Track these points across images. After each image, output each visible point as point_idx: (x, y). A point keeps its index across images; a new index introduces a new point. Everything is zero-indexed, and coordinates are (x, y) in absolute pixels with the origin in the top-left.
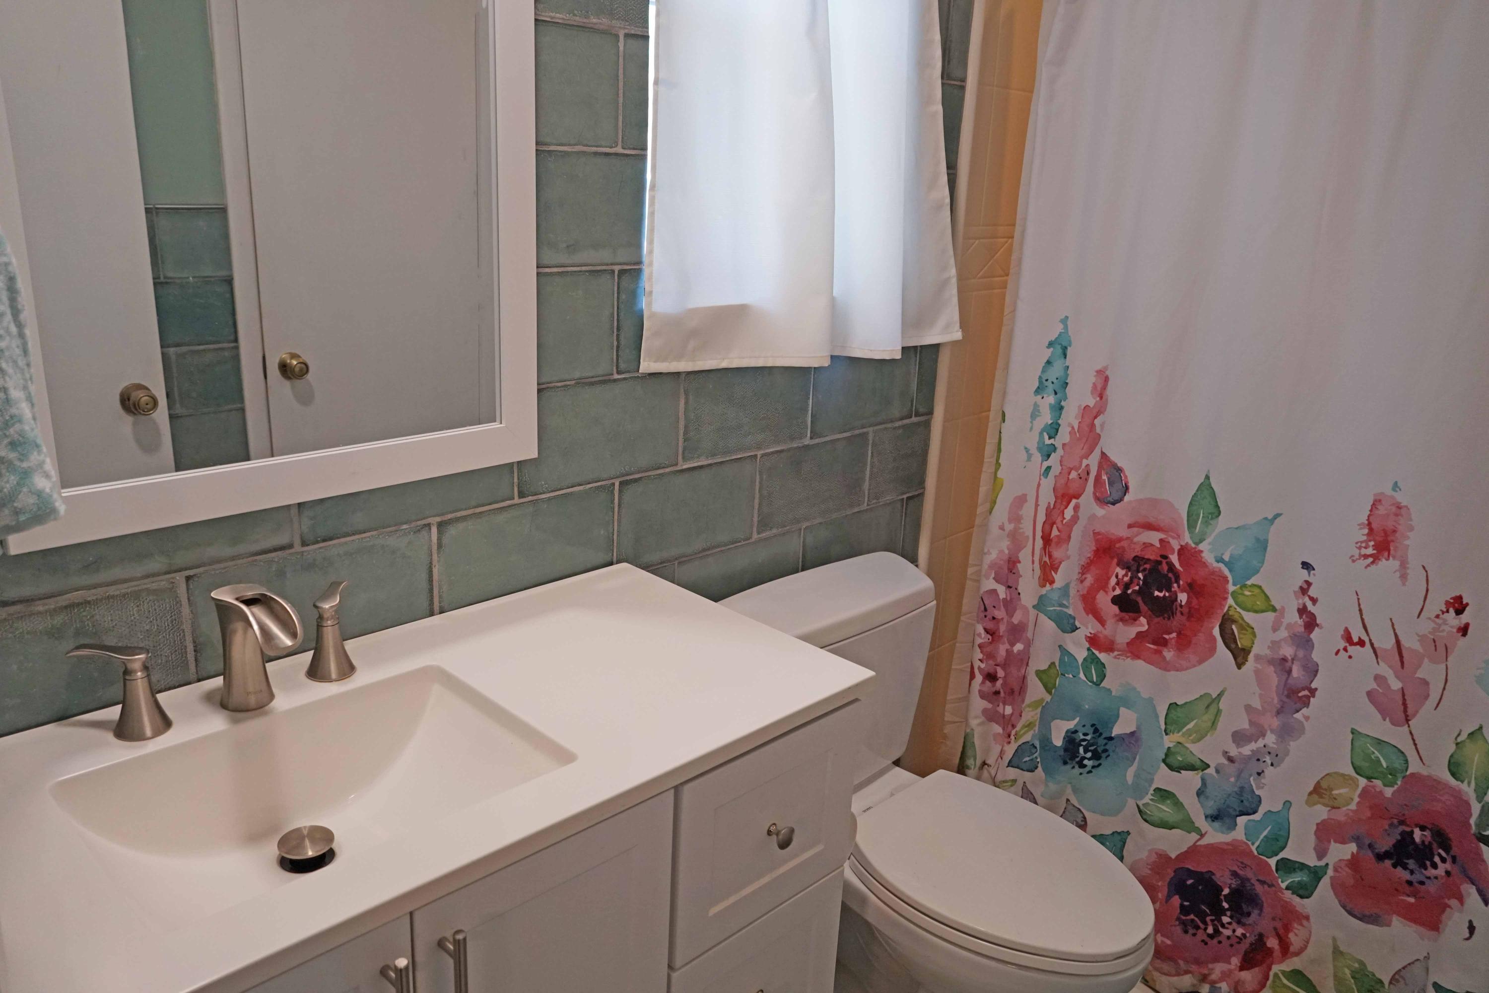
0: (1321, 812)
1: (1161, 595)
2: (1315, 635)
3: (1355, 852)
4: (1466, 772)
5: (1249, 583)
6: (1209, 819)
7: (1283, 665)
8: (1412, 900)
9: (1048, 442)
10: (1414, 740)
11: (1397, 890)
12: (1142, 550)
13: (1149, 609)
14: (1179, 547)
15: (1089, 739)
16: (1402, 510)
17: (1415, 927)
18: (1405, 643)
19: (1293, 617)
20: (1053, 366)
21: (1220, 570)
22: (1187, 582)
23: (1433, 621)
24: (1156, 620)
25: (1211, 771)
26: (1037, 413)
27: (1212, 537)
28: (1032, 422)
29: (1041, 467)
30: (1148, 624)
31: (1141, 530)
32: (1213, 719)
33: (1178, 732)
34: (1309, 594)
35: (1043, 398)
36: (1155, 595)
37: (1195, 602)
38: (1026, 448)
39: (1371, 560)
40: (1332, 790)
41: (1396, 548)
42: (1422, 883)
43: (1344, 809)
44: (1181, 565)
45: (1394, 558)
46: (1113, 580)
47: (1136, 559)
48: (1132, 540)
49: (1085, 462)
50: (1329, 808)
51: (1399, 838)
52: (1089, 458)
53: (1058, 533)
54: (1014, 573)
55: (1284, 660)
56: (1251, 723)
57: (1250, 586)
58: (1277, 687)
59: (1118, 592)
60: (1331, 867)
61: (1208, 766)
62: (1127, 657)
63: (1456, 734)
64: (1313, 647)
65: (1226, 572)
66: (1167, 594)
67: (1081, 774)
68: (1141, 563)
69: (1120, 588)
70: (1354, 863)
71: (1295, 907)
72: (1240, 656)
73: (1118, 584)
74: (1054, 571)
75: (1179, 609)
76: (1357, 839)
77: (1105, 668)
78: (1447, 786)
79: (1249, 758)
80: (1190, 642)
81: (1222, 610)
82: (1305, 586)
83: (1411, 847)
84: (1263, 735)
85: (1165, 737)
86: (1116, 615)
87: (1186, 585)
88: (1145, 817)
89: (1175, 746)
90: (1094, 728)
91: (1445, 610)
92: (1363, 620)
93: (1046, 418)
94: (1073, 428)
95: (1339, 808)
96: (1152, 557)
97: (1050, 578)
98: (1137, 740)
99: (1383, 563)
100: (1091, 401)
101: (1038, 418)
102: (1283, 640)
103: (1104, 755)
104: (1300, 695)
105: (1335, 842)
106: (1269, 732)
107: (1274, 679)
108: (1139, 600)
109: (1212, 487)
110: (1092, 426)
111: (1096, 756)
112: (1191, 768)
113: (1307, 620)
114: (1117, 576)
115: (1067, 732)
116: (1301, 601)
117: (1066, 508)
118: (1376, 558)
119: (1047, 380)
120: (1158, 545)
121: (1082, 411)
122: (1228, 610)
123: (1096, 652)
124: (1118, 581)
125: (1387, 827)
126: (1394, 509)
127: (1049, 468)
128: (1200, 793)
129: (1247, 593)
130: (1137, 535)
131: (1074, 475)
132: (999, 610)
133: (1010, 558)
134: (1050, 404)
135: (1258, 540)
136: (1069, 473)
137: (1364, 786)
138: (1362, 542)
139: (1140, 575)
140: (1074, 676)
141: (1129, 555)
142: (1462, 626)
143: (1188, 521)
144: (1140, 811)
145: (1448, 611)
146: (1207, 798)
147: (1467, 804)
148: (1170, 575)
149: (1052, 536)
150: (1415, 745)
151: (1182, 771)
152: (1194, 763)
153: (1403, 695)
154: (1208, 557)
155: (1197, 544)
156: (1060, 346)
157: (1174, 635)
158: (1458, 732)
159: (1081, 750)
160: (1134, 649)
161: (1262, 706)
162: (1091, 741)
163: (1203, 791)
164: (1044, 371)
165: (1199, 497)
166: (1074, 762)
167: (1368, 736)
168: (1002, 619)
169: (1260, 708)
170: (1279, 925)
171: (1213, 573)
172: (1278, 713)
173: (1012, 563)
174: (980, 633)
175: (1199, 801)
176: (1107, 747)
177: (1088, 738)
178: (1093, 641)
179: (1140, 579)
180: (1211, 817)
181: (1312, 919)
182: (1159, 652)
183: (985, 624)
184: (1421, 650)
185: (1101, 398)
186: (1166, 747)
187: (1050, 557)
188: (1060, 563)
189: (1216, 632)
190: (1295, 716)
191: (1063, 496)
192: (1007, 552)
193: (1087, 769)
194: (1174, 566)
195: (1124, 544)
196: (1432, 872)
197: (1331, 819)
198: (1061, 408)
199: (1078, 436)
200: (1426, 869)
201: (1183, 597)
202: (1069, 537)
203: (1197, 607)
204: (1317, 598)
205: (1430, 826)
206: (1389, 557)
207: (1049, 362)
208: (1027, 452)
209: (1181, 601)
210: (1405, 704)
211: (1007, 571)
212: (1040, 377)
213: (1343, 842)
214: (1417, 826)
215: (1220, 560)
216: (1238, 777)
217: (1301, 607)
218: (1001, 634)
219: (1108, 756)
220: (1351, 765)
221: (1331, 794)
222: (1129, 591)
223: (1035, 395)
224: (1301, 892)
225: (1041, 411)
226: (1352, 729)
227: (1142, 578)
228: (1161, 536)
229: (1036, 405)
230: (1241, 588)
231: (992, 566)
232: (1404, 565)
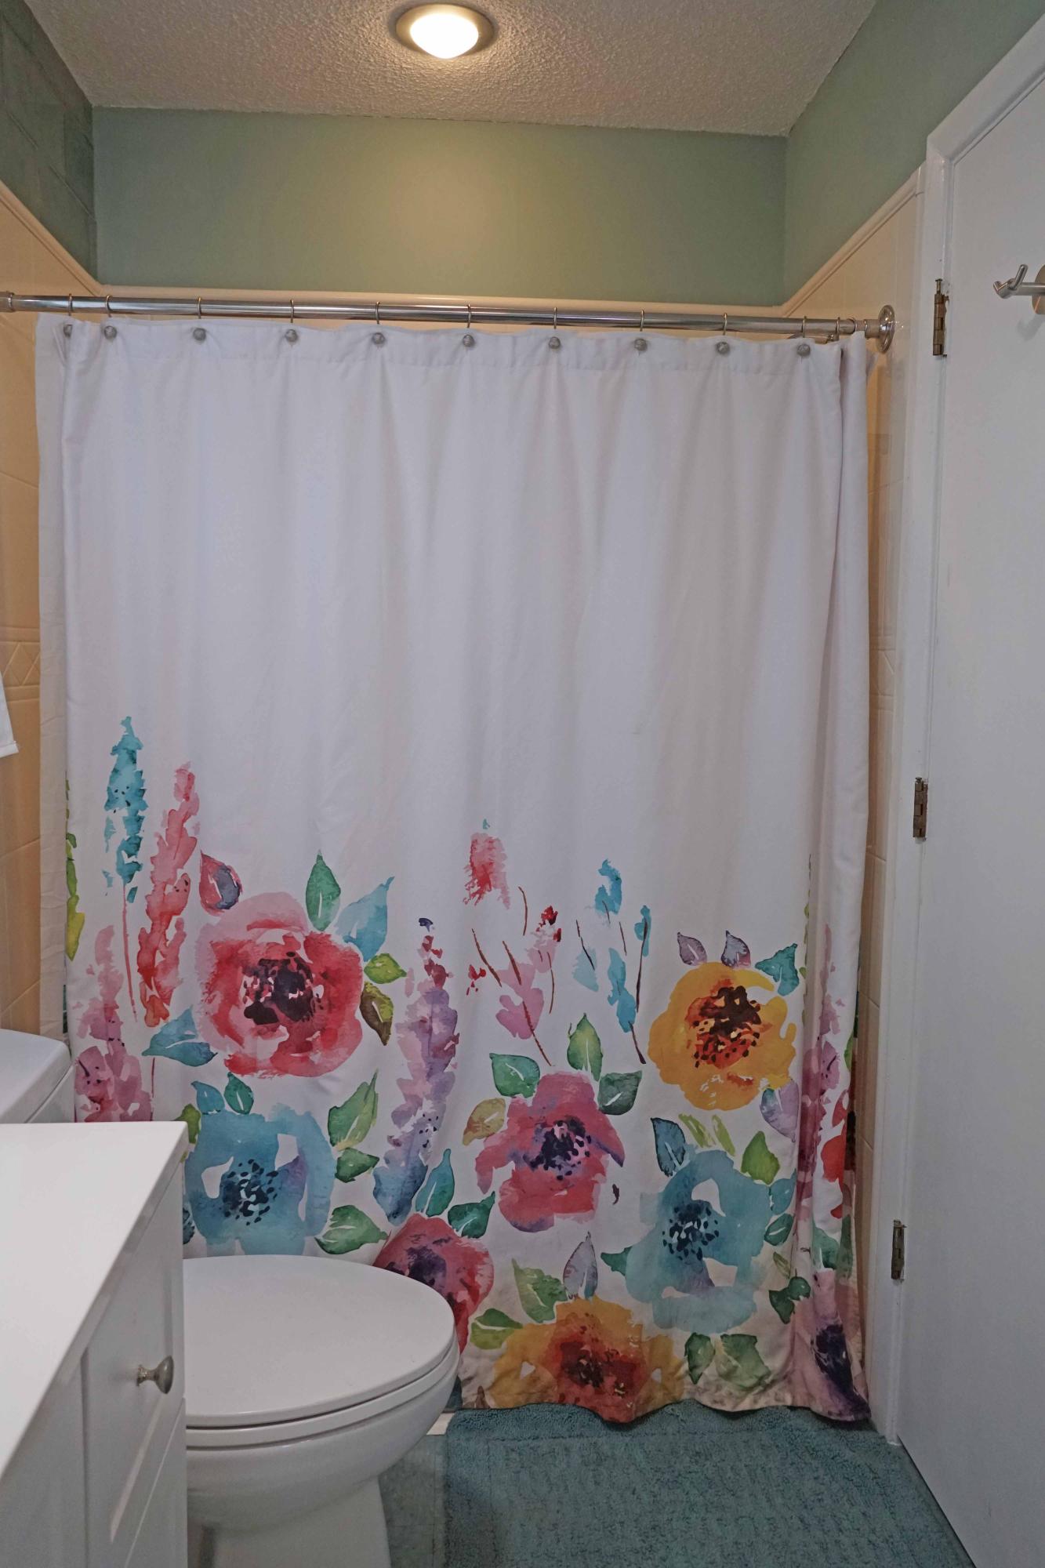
0: (478, 1146)
1: (296, 996)
2: (448, 985)
3: (514, 1169)
4: (582, 1059)
5: (378, 954)
6: (392, 1218)
7: (423, 1027)
8: (565, 1192)
9: (128, 860)
10: (539, 1046)
11: (551, 1189)
12: (267, 952)
13: (286, 1015)
14: (304, 939)
15: (249, 1179)
16: (494, 844)
17: (572, 1216)
18: (518, 961)
19: (423, 977)
20: (120, 775)
21: (351, 950)
22: (320, 973)
23: (536, 935)
24: (297, 1024)
25: (381, 1163)
26: (111, 830)
27: (337, 918)
28: (106, 841)
29: (124, 890)
30: (289, 1031)
31: (262, 930)
32: (372, 1107)
33: (344, 1138)
34: (432, 948)
35: (115, 812)
36: (290, 998)
37: (333, 989)
38: (104, 872)
39: (478, 896)
40: (483, 1119)
41: (495, 879)
42: (569, 1173)
43: (498, 1132)
44: (310, 958)
45: (495, 887)
46: (243, 991)
47: (261, 962)
48: (254, 942)
49: (180, 872)
50: (484, 1139)
51: (544, 1140)
52: (185, 867)
53: (163, 959)
54: (113, 1022)
55: (423, 1021)
56: (407, 1097)
57: (380, 957)
58: (422, 1050)
59: (250, 1003)
60: (497, 1194)
61: (377, 1159)
62: (274, 1074)
63: (568, 1029)
64: (448, 997)
65: (356, 950)
66: (302, 993)
67: (248, 1224)
68: (269, 965)
69: (251, 999)
70: (516, 1180)
71: (473, 1249)
72: (383, 1030)
73: (247, 994)
74: (166, 1002)
75: (317, 1003)
76: (514, 1157)
77: (251, 1091)
78: (571, 1077)
79: (413, 1134)
80: (336, 1035)
81: (360, 989)
82: (427, 942)
83: (555, 1144)
84: (420, 1105)
85: (333, 1149)
86: (252, 1030)
87: (320, 977)
88: (329, 1249)
89: (344, 1154)
90: (252, 1164)
91: (542, 923)
92: (480, 952)
93: (122, 834)
94: (161, 837)
95: (494, 1133)
96: (279, 957)
97: (164, 1012)
98: (302, 1168)
99: (487, 894)
100: (176, 804)
101: (113, 836)
102: (417, 1002)
103: (270, 1196)
104: (446, 1049)
105: (496, 1168)
106: (425, 1099)
107: (417, 1043)
108: (274, 1007)
109: (327, 867)
110: (182, 831)
111: (262, 1198)
112: (362, 1169)
113: (437, 973)
114: (245, 986)
115: (223, 1177)
116: (426, 958)
117: (167, 928)
118: (480, 893)
119: (116, 791)
120: (283, 943)
121: (167, 817)
122: (365, 988)
123: (238, 1076)
124: (248, 991)
125: (534, 1135)
126: (487, 845)
127: (134, 890)
128: (376, 1193)
129: (378, 965)
130: (259, 937)
131: (169, 889)
132: (104, 1070)
133: (106, 1005)
134: (124, 818)
135: (378, 908)
136: (164, 889)
137: (509, 1103)
138: (469, 883)
139: (270, 980)
140: (219, 1111)
141: (254, 960)
142: (556, 932)
143: (308, 908)
144: (322, 1245)
145: (544, 924)
146: (384, 1195)
147: (589, 1086)
148: (301, 972)
149: (156, 964)
150: (541, 1050)
151: (355, 1178)
152: (364, 1162)
153: (525, 1008)
154: (337, 940)
155: (322, 929)
156: (126, 751)
157: (318, 1034)
158: (569, 1026)
159: (243, 1193)
160: (279, 1064)
161: (413, 1075)
162: (252, 1181)
163: (379, 1189)
164: (111, 782)
165: (315, 881)
166: (238, 1211)
167: (504, 1055)
168: (109, 1080)
169: (411, 1078)
170: (463, 1275)
171: (345, 954)
172: (429, 1075)
173: (110, 1010)
174: (85, 1105)
175: (378, 1203)
176: (272, 1185)
177: (248, 1177)
178: (234, 1064)
179: (270, 983)
180: (393, 1214)
181: (491, 1254)
182: (305, 1059)
183: (89, 1092)
184: (531, 963)
185: (187, 798)
186: (336, 1159)
187: (158, 988)
188: (171, 991)
189: (358, 1015)
190: (446, 1071)
191: (162, 915)
192: (101, 998)
193: (255, 1216)
194: (303, 961)
195: (247, 948)
196: (575, 1159)
197: (489, 1148)
198: (140, 819)
199: (167, 844)
200: (569, 1159)
201: (319, 991)
202: (177, 959)
203: (336, 995)
204: (441, 950)
205: (564, 1119)
206: (490, 888)
207: (115, 771)
208: (106, 876)
209: (317, 995)
210: (528, 1017)
211: (105, 1021)
212: (109, 789)
213: (503, 1164)
214: (555, 1123)
215: (348, 939)
216: (408, 1159)
217: (427, 963)
218: (111, 1098)
219: (276, 1195)
220: (496, 1089)
221: (484, 1124)
222: (262, 1000)
223: (107, 810)
224: (476, 1232)
225: (115, 827)
226: (491, 1054)
227: (273, 982)
228: (283, 932)
229: (109, 821)
230: (372, 961)
231: (86, 1020)
232: (504, 891)
